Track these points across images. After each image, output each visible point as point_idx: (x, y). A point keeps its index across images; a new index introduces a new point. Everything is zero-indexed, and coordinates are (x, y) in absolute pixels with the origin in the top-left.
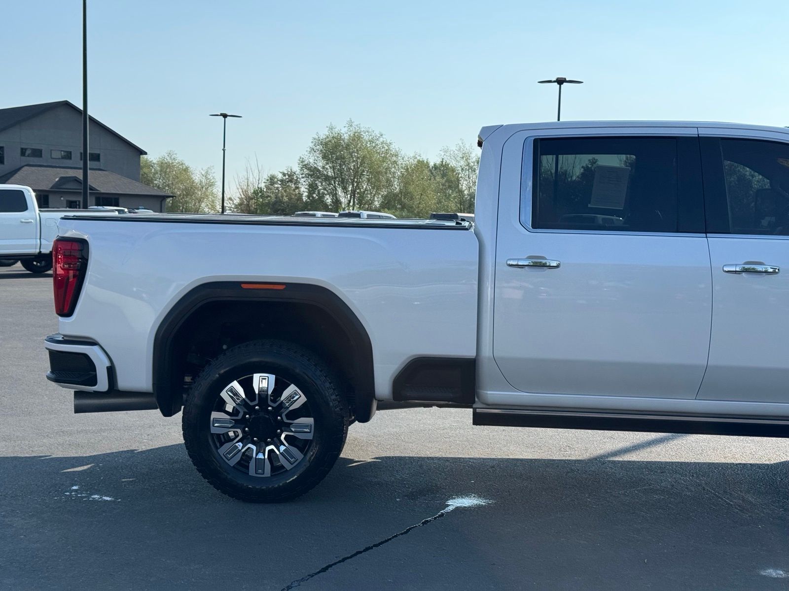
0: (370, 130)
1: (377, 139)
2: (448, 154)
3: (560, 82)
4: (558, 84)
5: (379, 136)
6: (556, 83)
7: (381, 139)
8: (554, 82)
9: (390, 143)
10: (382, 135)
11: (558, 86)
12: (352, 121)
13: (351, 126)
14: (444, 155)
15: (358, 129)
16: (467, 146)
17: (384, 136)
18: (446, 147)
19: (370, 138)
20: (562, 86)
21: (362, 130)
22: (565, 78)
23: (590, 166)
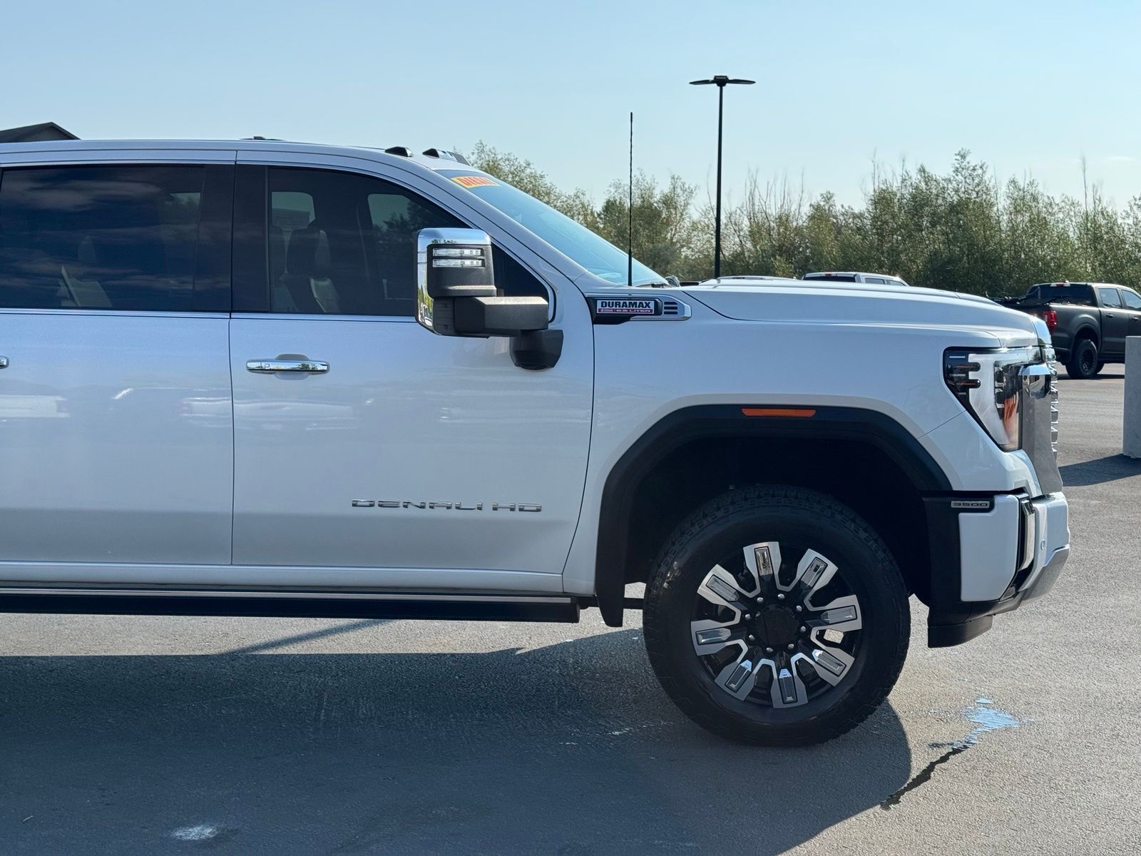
0: (512, 158)
1: (523, 171)
2: (620, 190)
3: (721, 81)
4: (718, 85)
5: (525, 165)
6: (715, 85)
7: (528, 171)
8: (712, 82)
9: (541, 176)
10: (529, 165)
11: (719, 88)
12: (484, 145)
13: (482, 151)
14: (616, 191)
15: (493, 155)
16: (648, 179)
17: (531, 166)
18: (617, 181)
19: (512, 169)
20: (724, 88)
21: (499, 157)
22: (726, 77)
23: (822, 203)
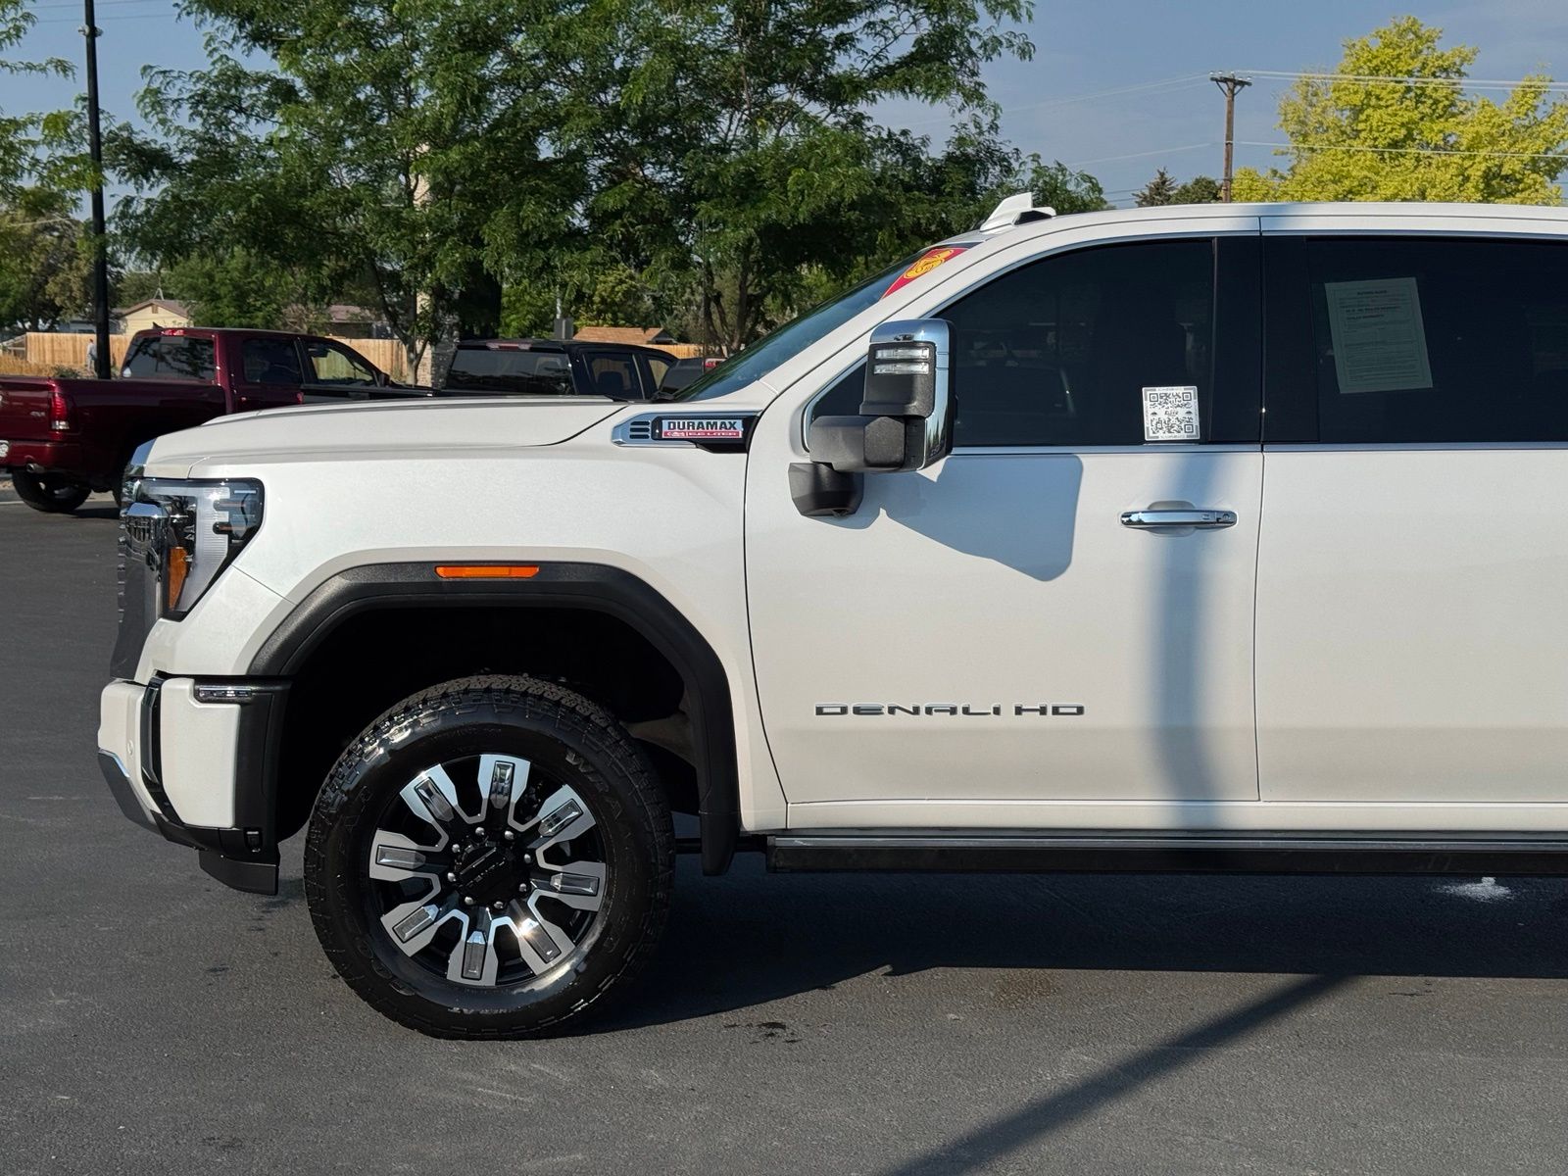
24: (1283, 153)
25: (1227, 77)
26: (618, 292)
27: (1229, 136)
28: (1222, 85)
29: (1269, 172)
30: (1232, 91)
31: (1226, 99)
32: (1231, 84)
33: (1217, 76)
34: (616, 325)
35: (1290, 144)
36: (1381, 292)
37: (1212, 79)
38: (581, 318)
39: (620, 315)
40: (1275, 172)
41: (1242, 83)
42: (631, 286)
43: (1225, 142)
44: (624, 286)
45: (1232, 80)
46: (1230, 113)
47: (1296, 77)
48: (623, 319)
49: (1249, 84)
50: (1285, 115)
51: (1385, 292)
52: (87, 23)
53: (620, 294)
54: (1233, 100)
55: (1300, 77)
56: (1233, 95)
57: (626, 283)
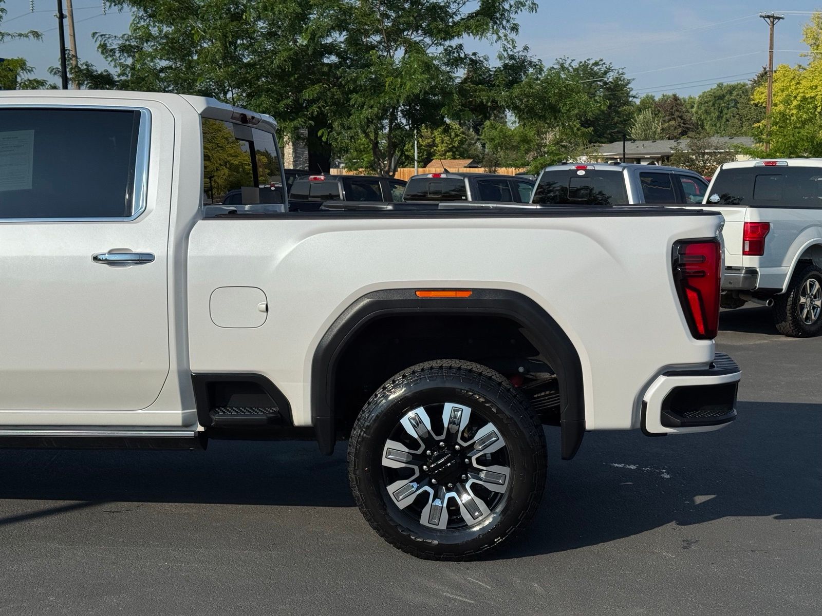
24: (805, 56)
25: (770, 15)
26: (456, 141)
27: (771, 47)
28: (767, 19)
29: (797, 66)
30: (773, 23)
31: (770, 27)
32: (772, 19)
33: (764, 14)
34: (455, 158)
35: (810, 50)
36: (15, 138)
37: (761, 16)
38: (436, 155)
39: (457, 153)
40: (800, 66)
41: (779, 18)
42: (463, 137)
43: (769, 50)
44: (459, 137)
45: (773, 17)
46: (772, 35)
47: (811, 14)
48: (458, 155)
49: (782, 18)
50: (807, 34)
51: (17, 138)
52: (59, 12)
53: (457, 142)
54: (773, 28)
55: (814, 14)
56: (773, 25)
57: (460, 136)
